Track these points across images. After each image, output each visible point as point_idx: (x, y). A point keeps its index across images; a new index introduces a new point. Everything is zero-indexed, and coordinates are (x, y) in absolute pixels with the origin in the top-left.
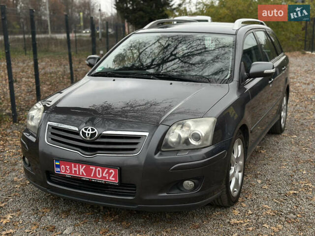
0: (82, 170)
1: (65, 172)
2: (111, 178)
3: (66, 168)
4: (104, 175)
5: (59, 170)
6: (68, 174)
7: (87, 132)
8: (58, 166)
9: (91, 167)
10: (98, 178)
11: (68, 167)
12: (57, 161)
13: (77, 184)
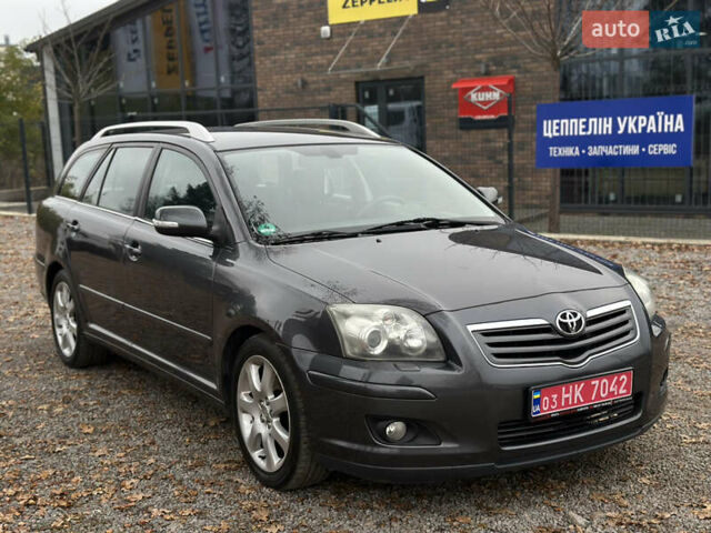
0: (577, 394)
1: (550, 409)
2: (621, 391)
3: (551, 399)
4: (612, 389)
5: (538, 409)
6: (554, 411)
7: (568, 321)
8: (538, 402)
9: (593, 383)
10: (602, 398)
11: (555, 396)
12: (537, 391)
13: (551, 430)
